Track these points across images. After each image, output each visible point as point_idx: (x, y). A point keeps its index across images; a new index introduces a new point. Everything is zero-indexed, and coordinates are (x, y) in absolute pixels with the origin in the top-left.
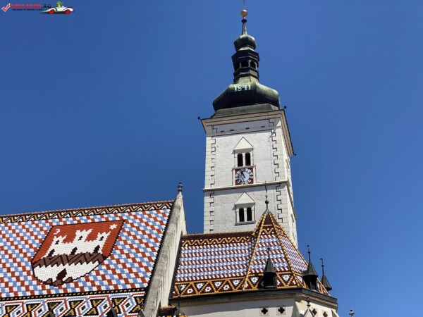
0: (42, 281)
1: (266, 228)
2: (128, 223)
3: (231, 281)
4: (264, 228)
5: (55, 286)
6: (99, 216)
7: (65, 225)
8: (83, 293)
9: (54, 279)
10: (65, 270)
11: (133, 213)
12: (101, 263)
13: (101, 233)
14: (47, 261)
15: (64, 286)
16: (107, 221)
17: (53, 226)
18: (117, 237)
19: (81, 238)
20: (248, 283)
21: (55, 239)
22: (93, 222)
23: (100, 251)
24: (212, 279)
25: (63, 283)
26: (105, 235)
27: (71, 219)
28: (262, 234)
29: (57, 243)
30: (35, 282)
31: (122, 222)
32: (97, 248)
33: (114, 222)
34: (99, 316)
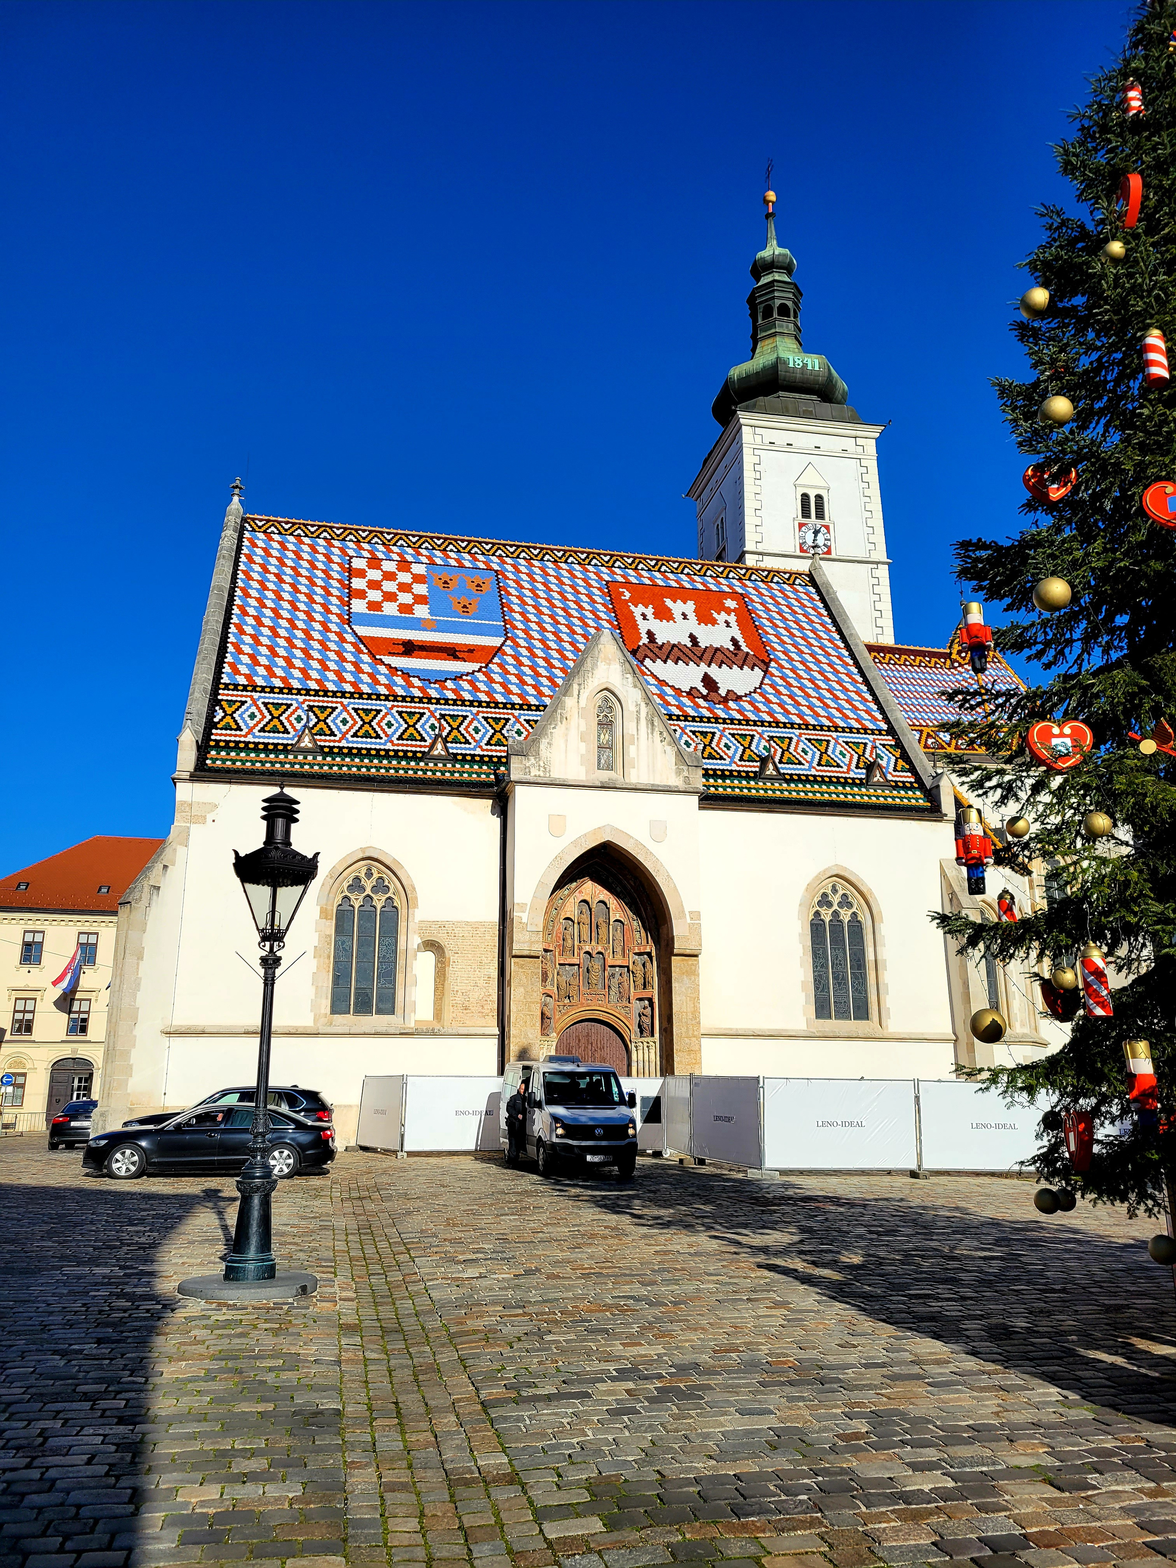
0: (679, 690)
2: (752, 600)
5: (715, 703)
7: (629, 582)
9: (705, 692)
10: (706, 673)
12: (767, 672)
13: (717, 612)
14: (656, 650)
15: (731, 704)
17: (607, 582)
18: (756, 626)
19: (685, 616)
21: (638, 611)
22: (682, 587)
23: (745, 649)
25: (725, 700)
26: (732, 618)
27: (632, 573)
29: (644, 616)
30: (668, 690)
31: (741, 598)
32: (734, 641)
33: (724, 595)
34: (845, 769)
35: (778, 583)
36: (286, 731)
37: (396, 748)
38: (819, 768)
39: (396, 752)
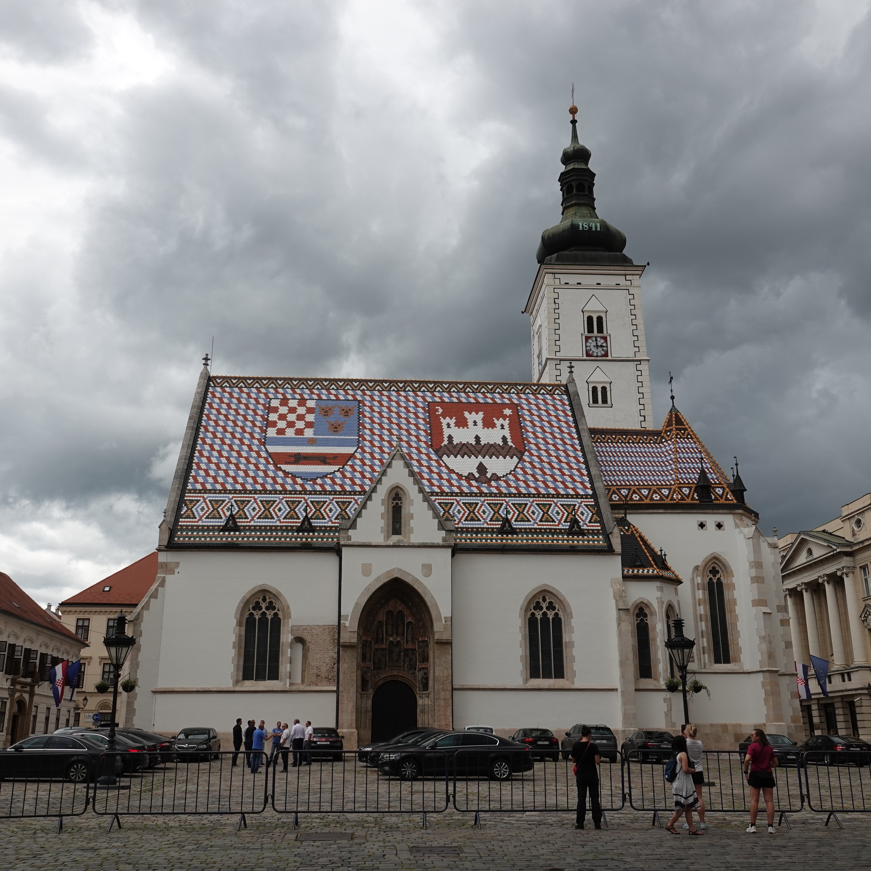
0: (462, 475)
1: (680, 430)
2: (523, 408)
3: (659, 489)
4: (677, 429)
5: (482, 483)
6: (480, 395)
7: (443, 402)
8: (520, 494)
9: (477, 475)
10: (481, 463)
11: (523, 396)
12: (521, 459)
13: (498, 420)
14: (451, 449)
15: (493, 483)
16: (495, 403)
17: (429, 402)
18: (521, 428)
19: (475, 423)
20: (680, 494)
21: (444, 422)
22: (478, 402)
23: (510, 444)
24: (635, 485)
25: (490, 480)
26: (506, 423)
27: (446, 394)
28: (677, 438)
29: (449, 425)
30: (454, 476)
31: (515, 407)
32: (504, 439)
33: (504, 406)
34: (557, 524)
35: (543, 394)
36: (221, 518)
37: (282, 524)
38: (539, 523)
39: (281, 527)
